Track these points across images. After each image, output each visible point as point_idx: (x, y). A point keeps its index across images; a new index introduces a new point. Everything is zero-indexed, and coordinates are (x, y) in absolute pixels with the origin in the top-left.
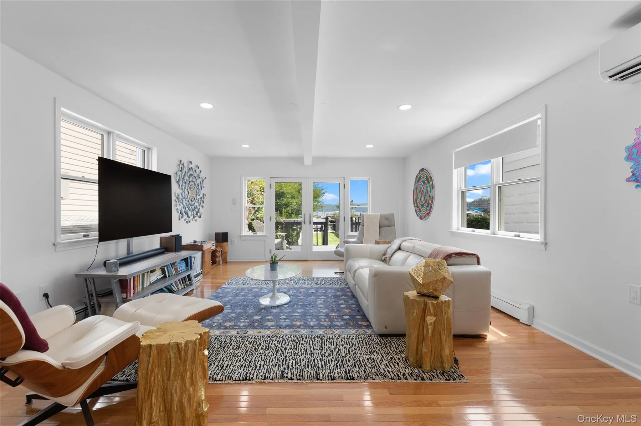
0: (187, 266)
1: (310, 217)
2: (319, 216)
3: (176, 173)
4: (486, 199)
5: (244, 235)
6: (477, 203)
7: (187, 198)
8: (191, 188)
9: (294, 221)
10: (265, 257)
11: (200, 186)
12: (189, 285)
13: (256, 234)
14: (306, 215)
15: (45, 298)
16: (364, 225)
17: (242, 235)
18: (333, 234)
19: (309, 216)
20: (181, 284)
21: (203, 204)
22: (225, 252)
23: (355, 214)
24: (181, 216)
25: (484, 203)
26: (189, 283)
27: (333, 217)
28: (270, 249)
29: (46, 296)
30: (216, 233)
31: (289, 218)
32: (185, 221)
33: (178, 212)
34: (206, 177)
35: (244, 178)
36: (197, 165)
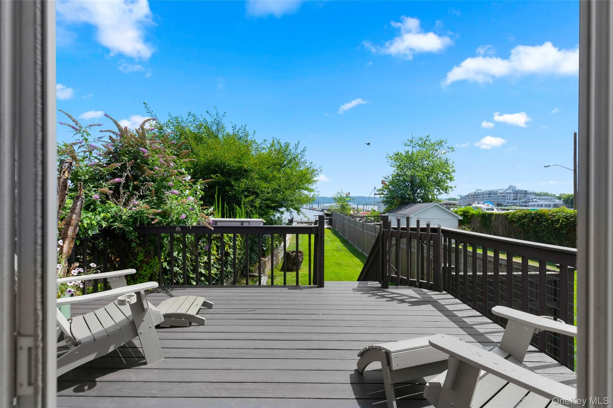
2: (315, 209)
4: (481, 192)
6: (471, 197)
9: (239, 225)
18: (330, 231)
23: (352, 206)
25: (479, 196)
27: (329, 209)
31: (230, 218)
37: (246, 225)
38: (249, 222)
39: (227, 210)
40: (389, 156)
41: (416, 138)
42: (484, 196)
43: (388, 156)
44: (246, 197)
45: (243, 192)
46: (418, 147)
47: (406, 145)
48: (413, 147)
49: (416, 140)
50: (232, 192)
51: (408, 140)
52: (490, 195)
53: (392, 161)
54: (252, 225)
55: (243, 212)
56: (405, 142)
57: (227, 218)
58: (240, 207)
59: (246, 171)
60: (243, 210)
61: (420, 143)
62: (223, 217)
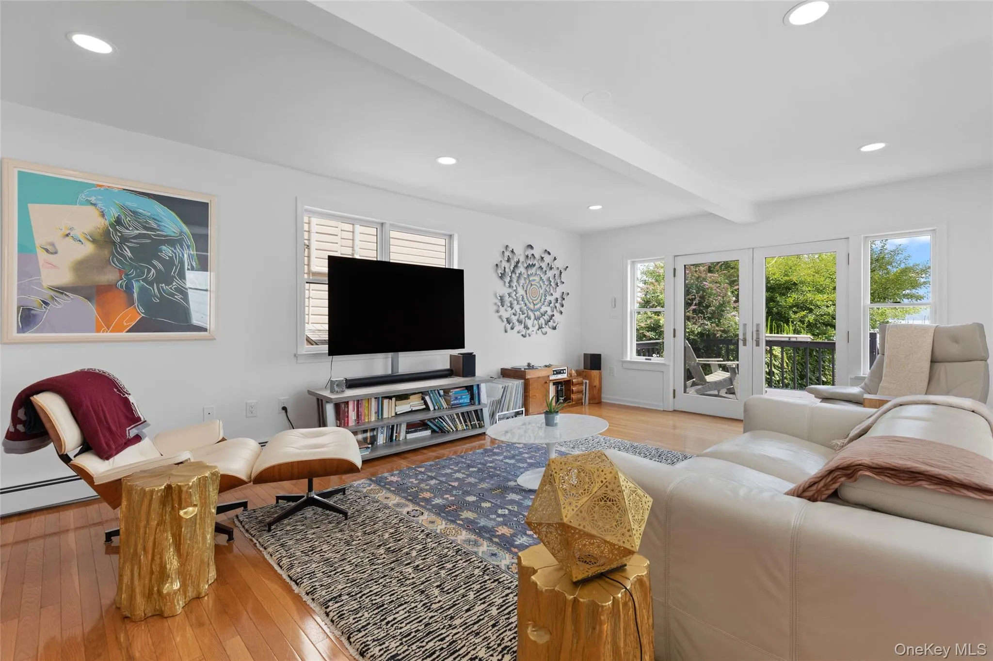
0: (472, 398)
1: (757, 331)
3: (497, 265)
5: (628, 359)
7: (522, 301)
8: (532, 285)
9: (786, 340)
10: (663, 402)
11: (552, 281)
12: (478, 427)
13: (650, 360)
14: (747, 326)
15: (284, 411)
16: (885, 354)
17: (625, 359)
19: (755, 329)
20: (461, 423)
21: (562, 309)
22: (595, 386)
24: (508, 327)
26: (478, 424)
28: (674, 390)
29: (284, 409)
30: (584, 354)
32: (520, 334)
33: (503, 321)
34: (567, 267)
35: (629, 261)
36: (546, 250)
37: (792, 340)
38: (796, 338)
39: (775, 328)
44: (795, 313)
45: (791, 307)
50: (777, 308)
54: (799, 340)
55: (791, 330)
57: (775, 333)
58: (788, 325)
59: (795, 284)
60: (791, 328)
62: (771, 333)
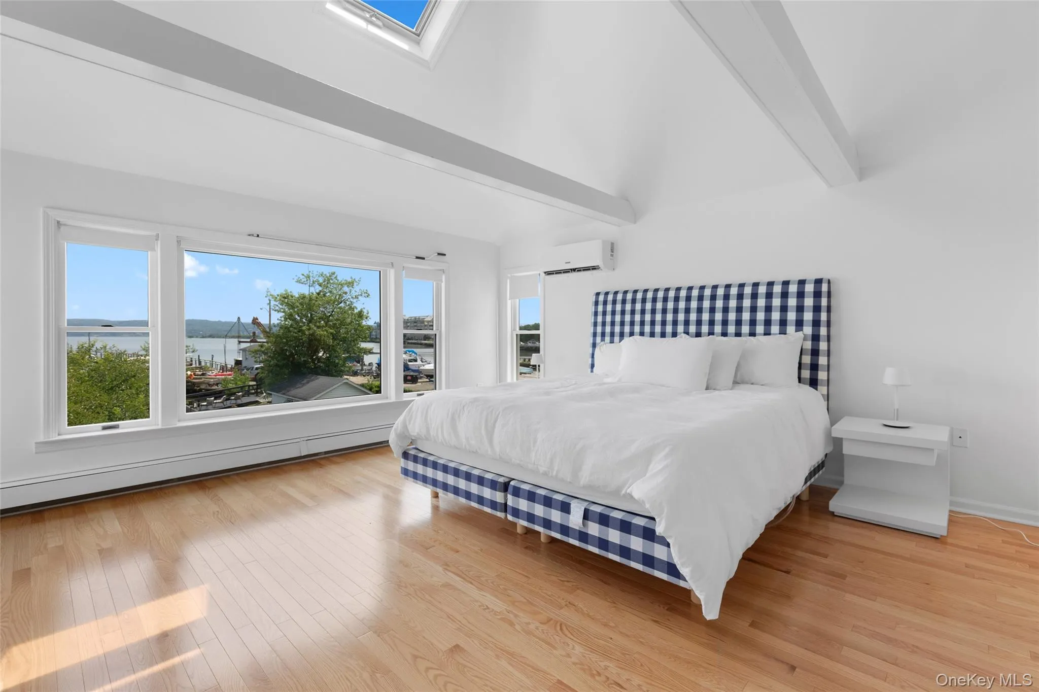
40: (271, 295)
41: (315, 273)
42: (409, 324)
43: (269, 294)
46: (317, 287)
47: (299, 281)
48: (310, 286)
49: (314, 275)
51: (303, 275)
52: (415, 324)
53: (277, 303)
56: (297, 278)
61: (321, 280)
